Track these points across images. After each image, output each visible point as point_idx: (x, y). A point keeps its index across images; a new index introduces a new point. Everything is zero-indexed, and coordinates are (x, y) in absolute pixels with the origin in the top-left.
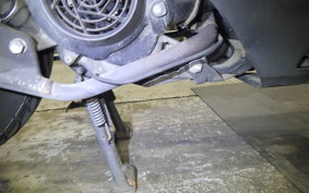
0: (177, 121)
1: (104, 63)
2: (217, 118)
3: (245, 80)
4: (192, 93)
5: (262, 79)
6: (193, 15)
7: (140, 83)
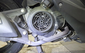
0: (57, 51)
1: (43, 37)
2: (68, 51)
3: (77, 41)
4: (60, 43)
5: (82, 41)
6: (63, 26)
7: (52, 42)
